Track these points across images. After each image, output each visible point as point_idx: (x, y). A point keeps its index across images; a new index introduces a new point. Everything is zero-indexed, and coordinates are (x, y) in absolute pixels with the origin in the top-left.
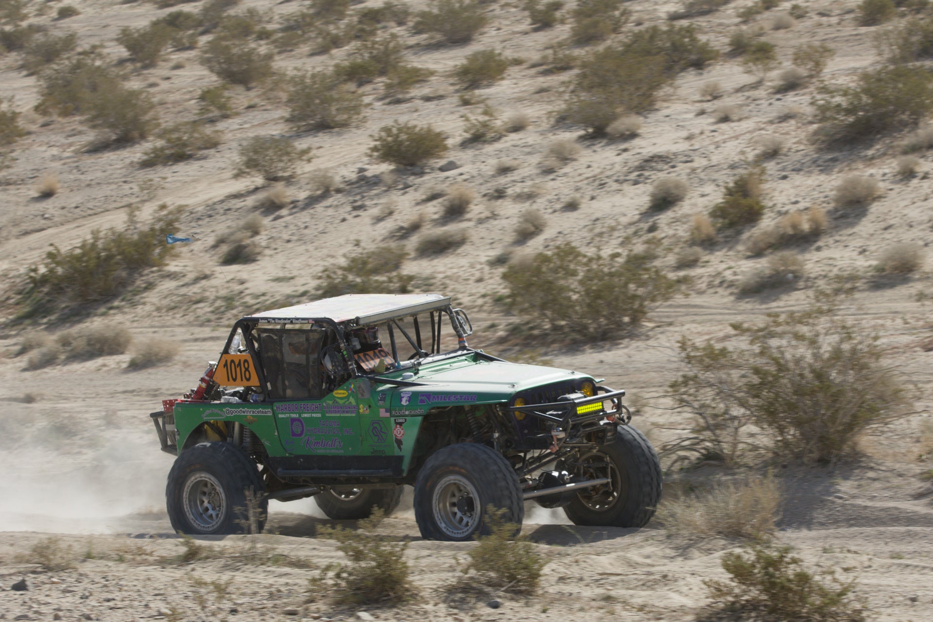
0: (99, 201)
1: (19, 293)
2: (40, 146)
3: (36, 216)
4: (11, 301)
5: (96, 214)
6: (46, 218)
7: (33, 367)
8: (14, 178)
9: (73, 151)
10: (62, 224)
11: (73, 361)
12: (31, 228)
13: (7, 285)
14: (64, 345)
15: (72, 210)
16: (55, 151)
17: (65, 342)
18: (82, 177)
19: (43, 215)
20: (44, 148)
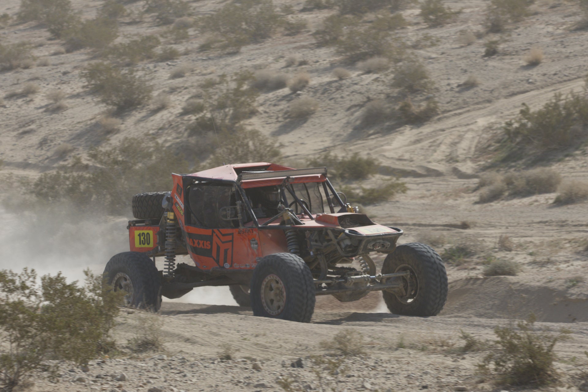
0: (574, 70)
1: (498, 141)
2: (541, 24)
3: (522, 81)
4: (492, 148)
5: (569, 80)
6: (530, 83)
7: (483, 201)
8: (511, 49)
9: (564, 29)
10: (542, 88)
11: (514, 198)
12: (518, 90)
13: (490, 135)
14: (508, 184)
15: (552, 76)
16: (550, 29)
17: (509, 182)
18: (564, 50)
19: (528, 80)
20: (542, 26)
